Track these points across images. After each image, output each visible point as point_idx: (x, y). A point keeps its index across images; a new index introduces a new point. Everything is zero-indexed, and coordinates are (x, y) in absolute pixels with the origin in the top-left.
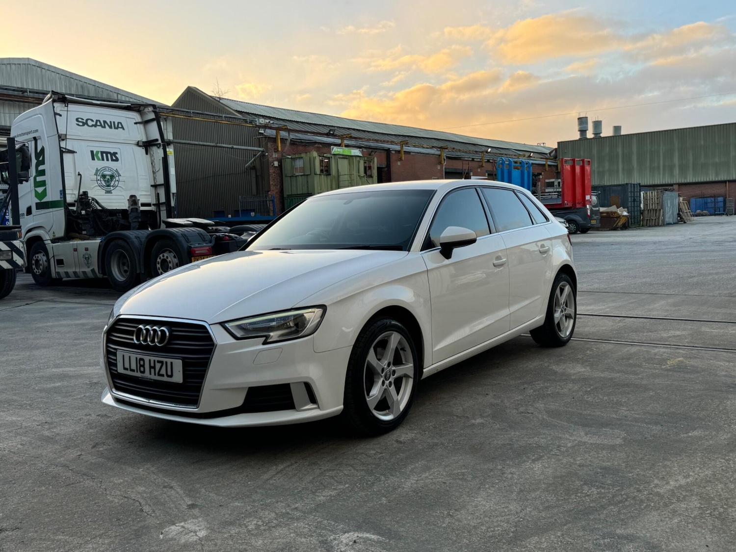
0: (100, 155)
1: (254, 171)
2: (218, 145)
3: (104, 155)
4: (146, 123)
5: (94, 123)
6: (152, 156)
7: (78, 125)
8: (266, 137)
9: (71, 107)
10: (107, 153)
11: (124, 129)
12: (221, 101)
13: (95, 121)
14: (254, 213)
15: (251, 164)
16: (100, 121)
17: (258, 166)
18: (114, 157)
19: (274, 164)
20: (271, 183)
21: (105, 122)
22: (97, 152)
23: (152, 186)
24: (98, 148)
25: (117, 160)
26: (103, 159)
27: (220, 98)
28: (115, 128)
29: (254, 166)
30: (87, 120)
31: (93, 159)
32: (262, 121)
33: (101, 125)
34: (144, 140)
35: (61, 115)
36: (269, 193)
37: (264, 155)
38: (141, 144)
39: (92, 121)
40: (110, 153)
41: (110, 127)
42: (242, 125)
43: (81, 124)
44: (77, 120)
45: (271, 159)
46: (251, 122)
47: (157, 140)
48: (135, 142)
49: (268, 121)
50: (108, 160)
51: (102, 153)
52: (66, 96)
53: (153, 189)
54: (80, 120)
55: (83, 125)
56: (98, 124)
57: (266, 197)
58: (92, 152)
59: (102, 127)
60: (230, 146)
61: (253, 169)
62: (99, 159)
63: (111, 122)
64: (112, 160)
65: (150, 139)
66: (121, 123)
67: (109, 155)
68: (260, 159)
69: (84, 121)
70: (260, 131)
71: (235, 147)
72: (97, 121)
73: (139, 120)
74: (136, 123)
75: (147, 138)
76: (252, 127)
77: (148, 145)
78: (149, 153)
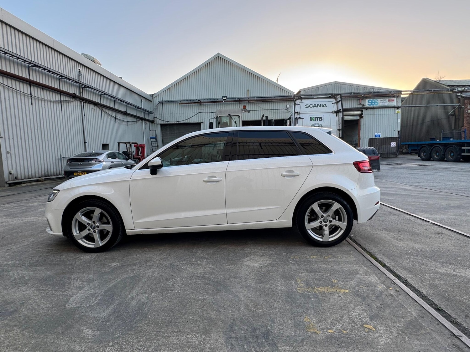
0: (314, 119)
1: (454, 116)
2: (428, 105)
3: (316, 118)
4: (337, 103)
5: (313, 106)
6: (339, 117)
7: (306, 107)
8: (463, 97)
9: (303, 101)
10: (317, 118)
11: (326, 107)
12: (440, 82)
13: (313, 105)
14: (452, 139)
15: (452, 113)
16: (316, 105)
17: (457, 114)
18: (320, 119)
19: (468, 112)
20: (465, 122)
21: (318, 105)
22: (313, 118)
23: (337, 130)
24: (313, 116)
25: (322, 120)
26: (315, 120)
27: (439, 81)
28: (322, 107)
29: (455, 114)
30: (310, 105)
31: (311, 120)
32: (460, 89)
33: (316, 106)
34: (336, 110)
35: (299, 105)
36: (463, 128)
37: (461, 107)
38: (334, 112)
39: (312, 105)
40: (319, 117)
41: (320, 107)
42: (445, 93)
43: (307, 107)
44: (306, 105)
45: (466, 109)
46: (451, 91)
47: (341, 110)
48: (331, 112)
49: (464, 88)
50: (317, 120)
51: (315, 118)
52: (302, 97)
53: (338, 131)
54: (307, 105)
55: (308, 107)
56: (315, 106)
57: (460, 130)
58: (311, 118)
59: (316, 107)
60: (436, 105)
61: (454, 115)
62: (313, 120)
63: (321, 104)
64: (319, 120)
65: (339, 109)
66: (325, 104)
67: (318, 118)
68: (459, 110)
69: (309, 106)
70: (457, 95)
71: (439, 105)
72: (314, 105)
73: (335, 102)
74: (333, 103)
75: (338, 109)
76: (453, 93)
77: (337, 112)
78: (338, 116)
